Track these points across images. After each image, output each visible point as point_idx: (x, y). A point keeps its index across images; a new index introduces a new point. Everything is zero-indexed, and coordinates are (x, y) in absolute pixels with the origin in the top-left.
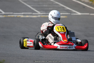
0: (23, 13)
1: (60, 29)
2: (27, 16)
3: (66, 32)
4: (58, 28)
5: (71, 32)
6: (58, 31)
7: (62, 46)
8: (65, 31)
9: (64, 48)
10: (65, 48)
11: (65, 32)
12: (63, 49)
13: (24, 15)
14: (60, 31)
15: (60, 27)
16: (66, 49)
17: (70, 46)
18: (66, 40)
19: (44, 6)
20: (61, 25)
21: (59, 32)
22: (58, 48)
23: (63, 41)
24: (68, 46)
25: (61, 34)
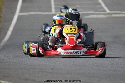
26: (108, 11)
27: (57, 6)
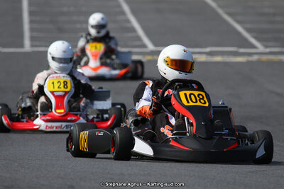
0: (208, 50)
1: (56, 85)
3: (68, 92)
4: (53, 83)
5: (104, 90)
6: (52, 90)
7: (49, 124)
8: (68, 90)
9: (54, 129)
10: (56, 128)
11: (66, 93)
12: (51, 130)
14: (56, 89)
15: (59, 82)
16: (59, 130)
17: (68, 124)
18: (62, 111)
20: (62, 75)
21: (52, 93)
22: (41, 128)
23: (55, 113)
24: (64, 124)
25: (56, 97)
26: (151, 47)
27: (35, 34)
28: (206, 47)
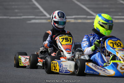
2: (79, 21)
13: (75, 19)
19: (104, 6)
28: (73, 16)
